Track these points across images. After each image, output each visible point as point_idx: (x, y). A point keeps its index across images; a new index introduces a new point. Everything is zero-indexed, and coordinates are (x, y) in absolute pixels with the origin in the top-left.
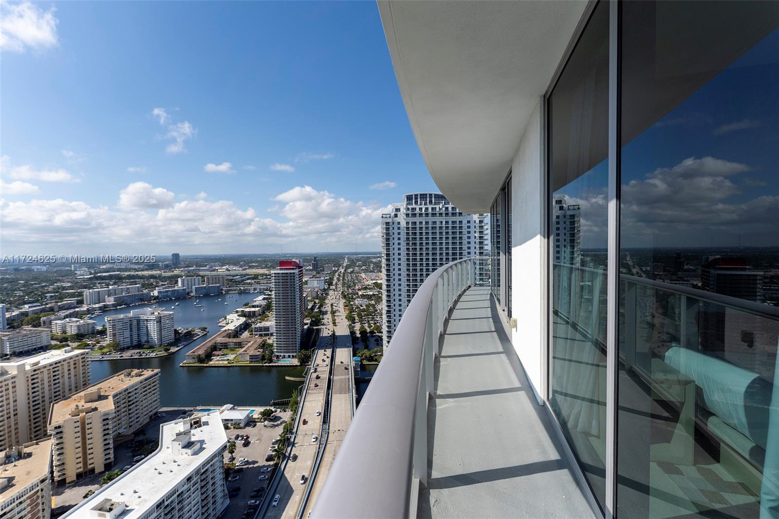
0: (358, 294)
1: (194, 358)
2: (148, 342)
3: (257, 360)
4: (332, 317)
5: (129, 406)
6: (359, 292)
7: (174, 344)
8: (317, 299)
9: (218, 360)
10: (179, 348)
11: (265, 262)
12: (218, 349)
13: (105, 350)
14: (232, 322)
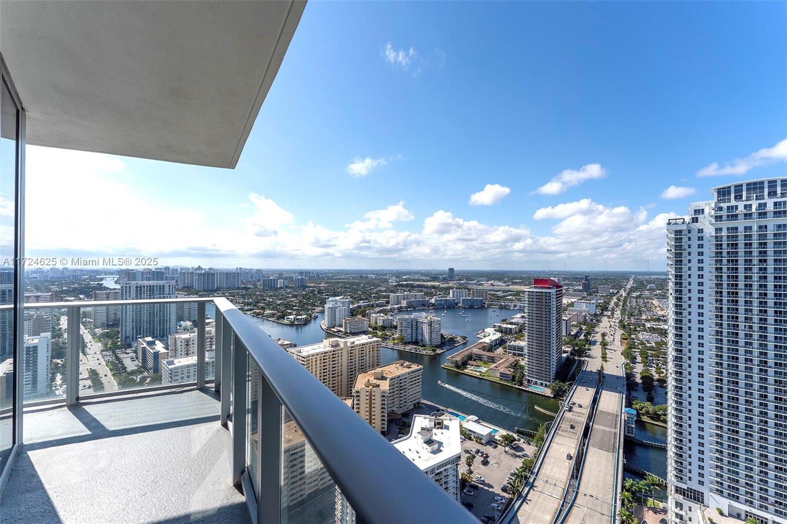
0: (644, 325)
1: (452, 363)
2: (422, 340)
3: (507, 379)
4: (602, 349)
5: (400, 390)
6: (646, 324)
7: (440, 346)
8: (585, 325)
9: (472, 370)
10: (443, 351)
11: (529, 279)
12: (473, 360)
13: (396, 341)
14: (489, 335)
